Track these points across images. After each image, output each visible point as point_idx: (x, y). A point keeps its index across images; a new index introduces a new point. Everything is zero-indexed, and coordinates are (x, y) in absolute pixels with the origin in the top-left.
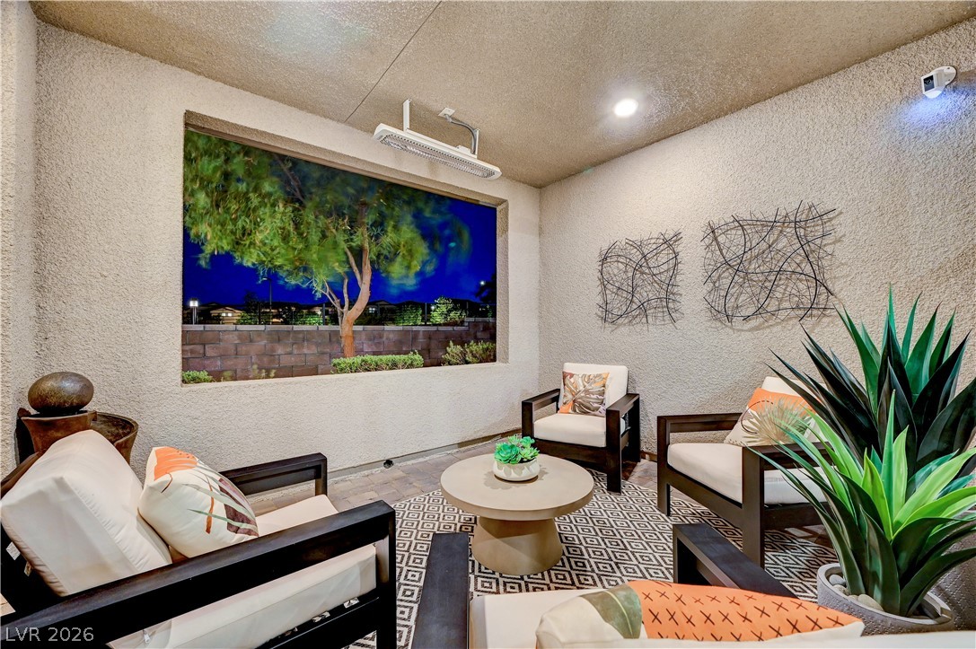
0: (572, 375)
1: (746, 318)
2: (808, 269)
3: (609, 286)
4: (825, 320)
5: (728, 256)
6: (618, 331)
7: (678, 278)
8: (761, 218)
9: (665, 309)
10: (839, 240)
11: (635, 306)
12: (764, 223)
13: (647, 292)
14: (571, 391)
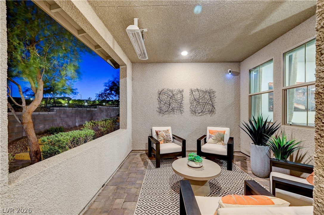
0: (160, 131)
1: (199, 113)
2: (211, 103)
3: (161, 102)
4: (213, 114)
5: (195, 98)
6: (164, 116)
7: (183, 102)
8: (202, 90)
9: (180, 110)
10: (215, 98)
11: (170, 109)
12: (203, 91)
13: (173, 105)
14: (162, 136)
